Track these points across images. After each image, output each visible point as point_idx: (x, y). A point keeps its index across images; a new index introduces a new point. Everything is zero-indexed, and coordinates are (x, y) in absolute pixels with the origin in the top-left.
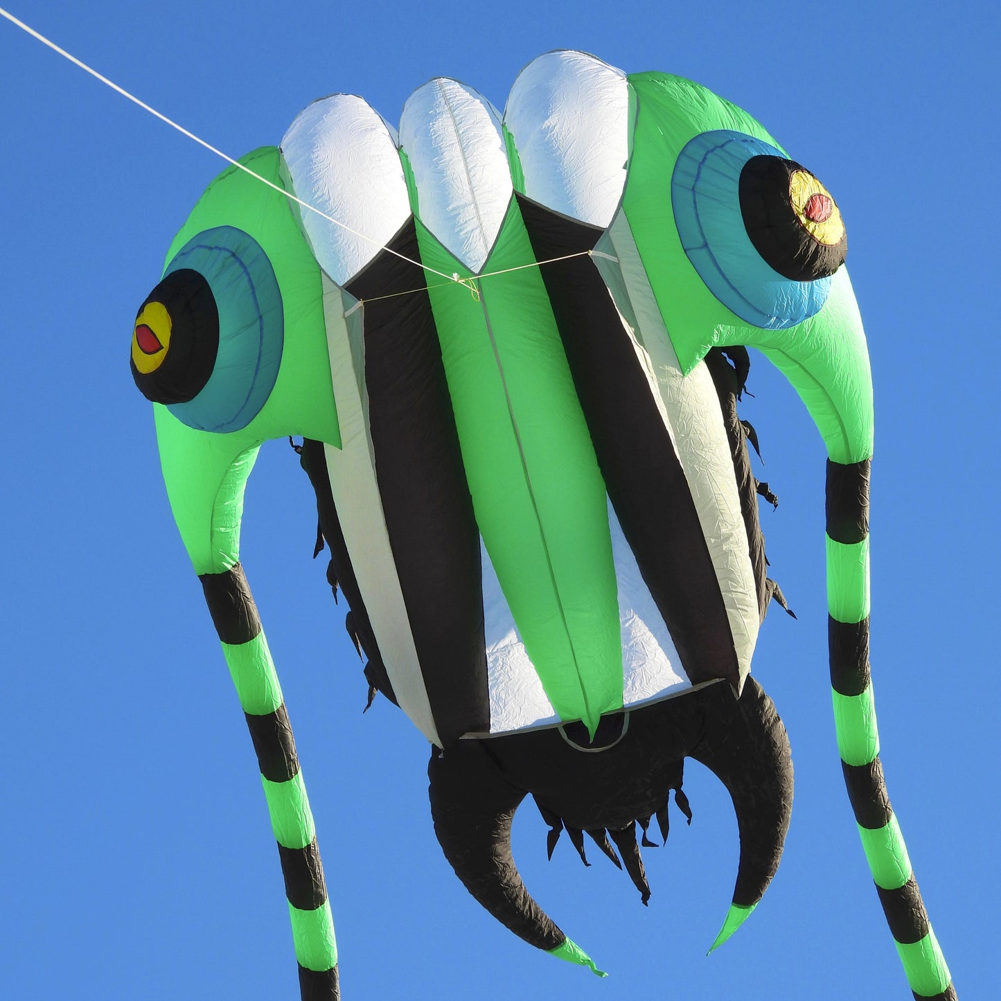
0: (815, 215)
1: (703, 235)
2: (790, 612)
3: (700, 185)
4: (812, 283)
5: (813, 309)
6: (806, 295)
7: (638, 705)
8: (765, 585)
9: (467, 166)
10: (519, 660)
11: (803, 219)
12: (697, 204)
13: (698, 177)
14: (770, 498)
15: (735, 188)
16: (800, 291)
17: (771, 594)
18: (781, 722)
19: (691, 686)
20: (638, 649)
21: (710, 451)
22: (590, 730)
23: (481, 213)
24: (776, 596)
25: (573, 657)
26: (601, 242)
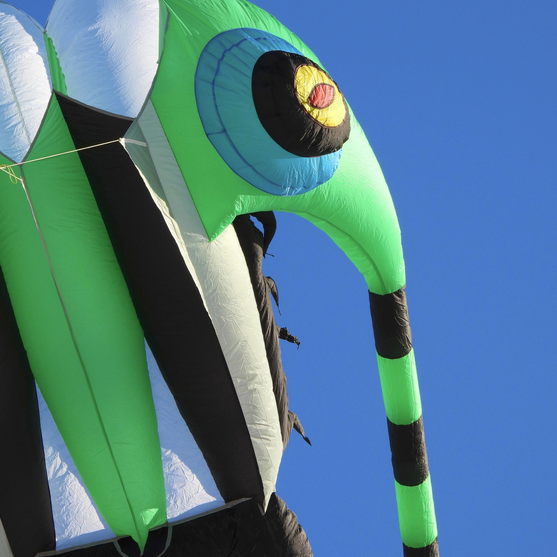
0: (318, 103)
1: (221, 123)
2: (307, 440)
3: (220, 79)
4: (321, 159)
5: (324, 178)
6: (315, 168)
7: (179, 521)
8: (287, 417)
9: (8, 70)
10: (76, 487)
11: (307, 107)
12: (216, 96)
13: (217, 72)
14: (291, 339)
15: (249, 82)
16: (310, 165)
17: (292, 425)
18: (303, 532)
19: (224, 504)
20: (178, 473)
21: (236, 304)
22: (140, 545)
23: (22, 110)
24: (296, 427)
25: (120, 483)
26: (131, 130)
